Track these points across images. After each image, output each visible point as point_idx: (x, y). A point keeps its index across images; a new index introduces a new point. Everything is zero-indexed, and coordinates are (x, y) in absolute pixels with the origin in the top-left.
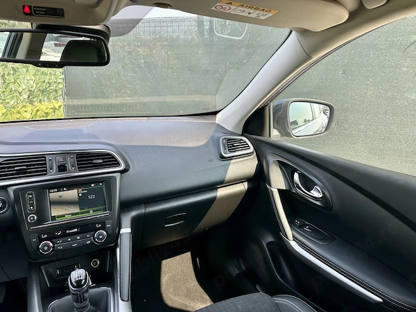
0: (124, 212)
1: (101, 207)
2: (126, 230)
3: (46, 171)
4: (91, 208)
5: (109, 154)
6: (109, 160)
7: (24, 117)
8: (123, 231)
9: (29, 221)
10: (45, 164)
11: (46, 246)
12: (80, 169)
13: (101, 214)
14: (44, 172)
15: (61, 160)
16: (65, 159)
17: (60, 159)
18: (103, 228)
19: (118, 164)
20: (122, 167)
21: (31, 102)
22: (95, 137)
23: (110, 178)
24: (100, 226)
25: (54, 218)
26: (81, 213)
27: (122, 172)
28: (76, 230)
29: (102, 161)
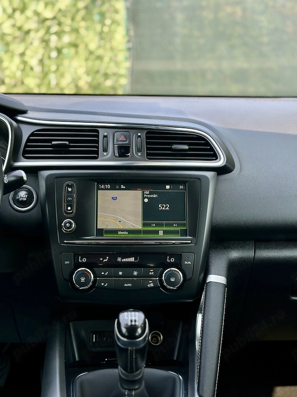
0: (216, 248)
1: (179, 229)
2: (217, 278)
3: (97, 152)
4: (161, 225)
5: (200, 138)
6: (199, 148)
8: (212, 278)
9: (64, 230)
10: (97, 142)
11: (83, 277)
12: (151, 156)
13: (176, 240)
14: (95, 155)
15: (122, 138)
16: (128, 138)
17: (120, 137)
18: (178, 265)
19: (214, 156)
20: (220, 163)
22: (181, 112)
23: (199, 178)
24: (173, 260)
25: (100, 232)
26: (145, 232)
27: (222, 171)
28: (132, 259)
29: (186, 147)
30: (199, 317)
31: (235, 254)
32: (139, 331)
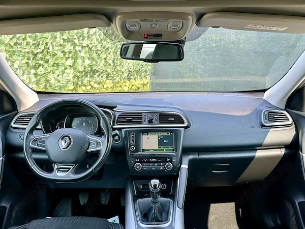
0: (184, 155)
1: (171, 149)
2: (185, 166)
3: (142, 122)
4: (165, 147)
5: (178, 115)
6: (178, 119)
7: (124, 90)
8: (182, 166)
9: (131, 150)
10: (142, 118)
11: (138, 166)
12: (161, 123)
13: (170, 153)
14: (141, 123)
15: (151, 116)
16: (153, 116)
17: (150, 116)
18: (171, 161)
19: (183, 122)
20: (185, 125)
21: (129, 79)
22: (171, 104)
23: (178, 130)
24: (169, 160)
25: (143, 150)
26: (159, 150)
27: (186, 128)
28: (155, 160)
29: (173, 119)
30: (179, 179)
31: (191, 157)
32: (157, 186)
